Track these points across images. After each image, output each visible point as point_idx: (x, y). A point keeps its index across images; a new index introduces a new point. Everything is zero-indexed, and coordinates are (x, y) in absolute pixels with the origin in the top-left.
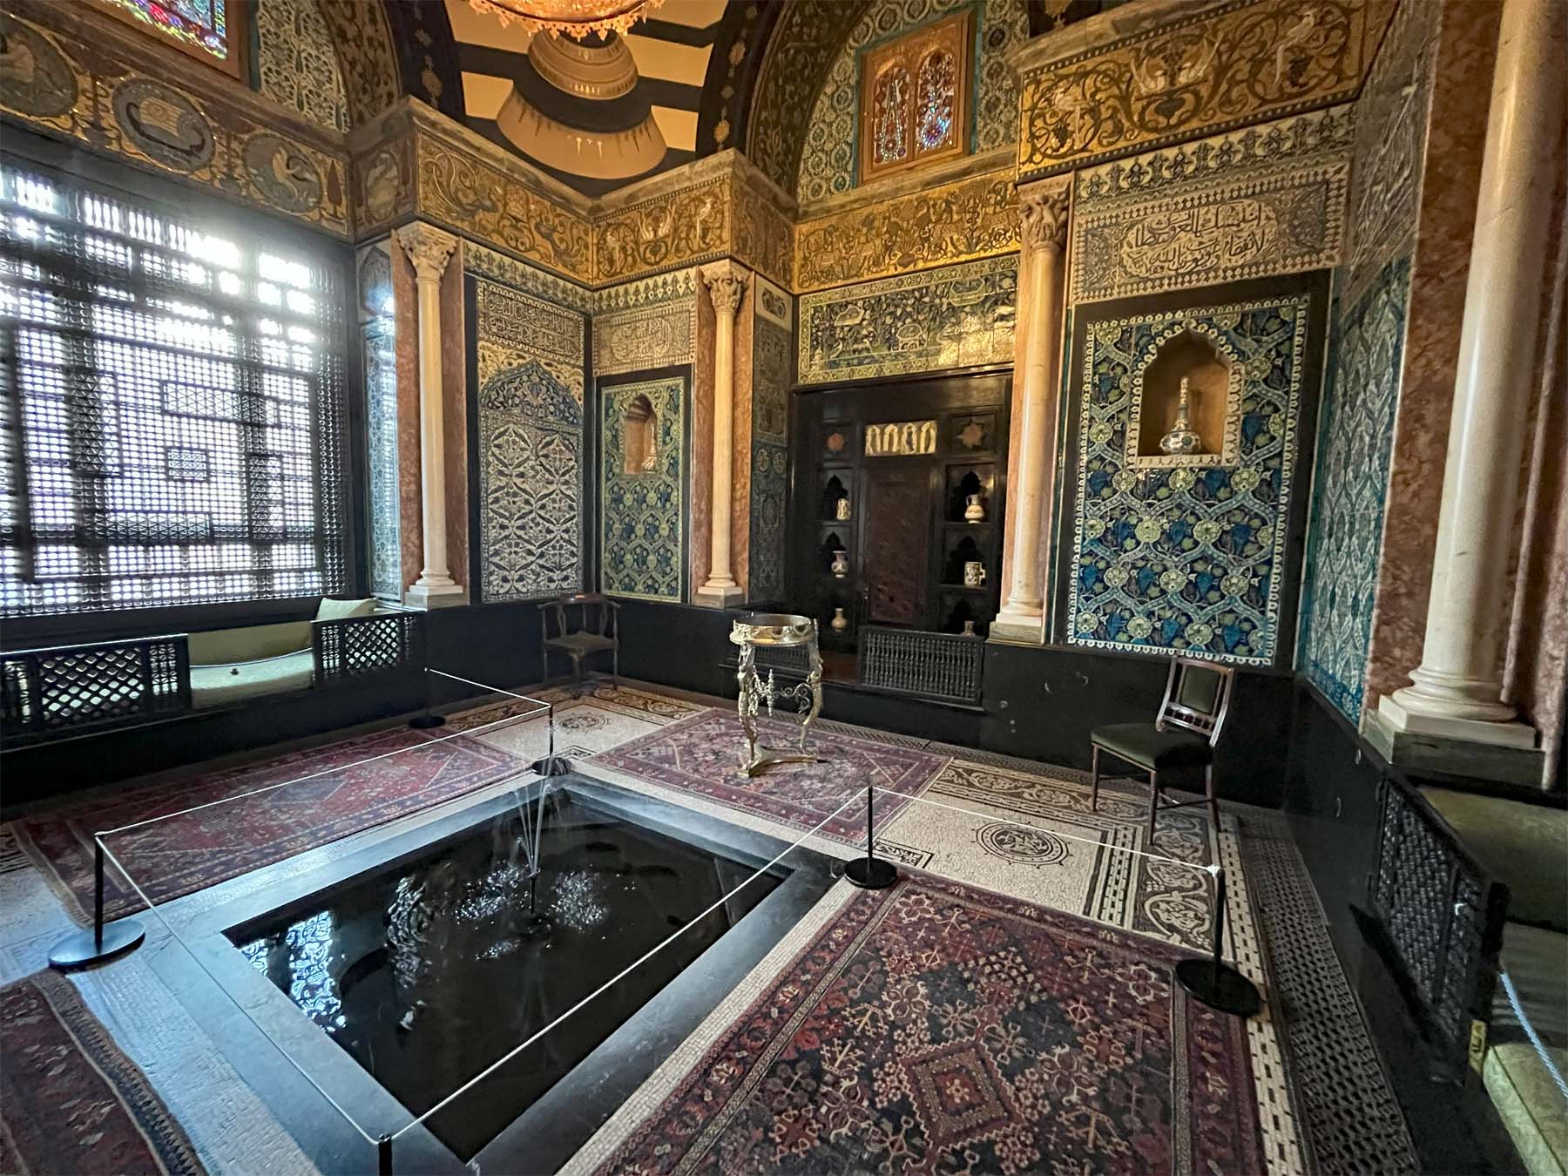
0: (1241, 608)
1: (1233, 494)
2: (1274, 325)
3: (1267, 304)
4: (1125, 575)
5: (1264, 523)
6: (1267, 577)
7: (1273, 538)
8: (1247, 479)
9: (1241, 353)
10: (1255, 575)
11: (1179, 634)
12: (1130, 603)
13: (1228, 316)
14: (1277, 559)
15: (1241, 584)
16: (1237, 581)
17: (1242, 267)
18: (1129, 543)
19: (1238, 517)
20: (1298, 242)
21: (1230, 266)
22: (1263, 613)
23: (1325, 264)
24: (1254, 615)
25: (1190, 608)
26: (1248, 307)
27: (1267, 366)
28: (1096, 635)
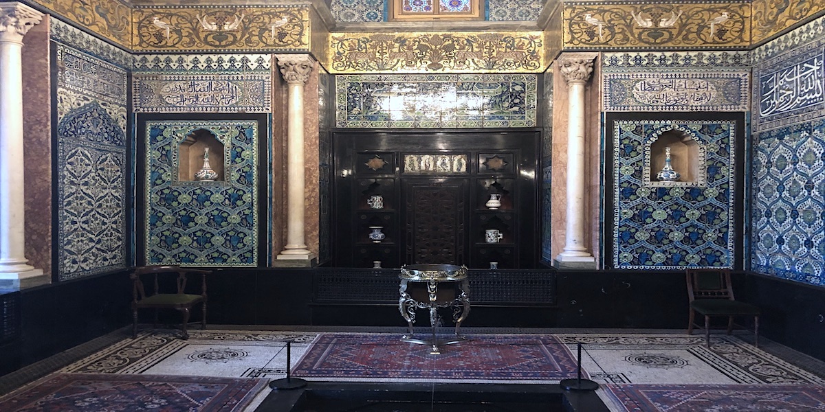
0: (714, 246)
1: (705, 198)
2: (719, 131)
3: (715, 122)
4: (648, 235)
5: (723, 210)
6: (727, 232)
7: (727, 216)
8: (712, 193)
9: (704, 141)
10: (720, 232)
11: (682, 259)
12: (652, 247)
13: (696, 126)
14: (730, 225)
15: (713, 236)
16: (711, 235)
17: (701, 106)
18: (648, 220)
19: (709, 208)
20: (728, 100)
21: (695, 105)
22: (726, 248)
23: (741, 110)
24: (722, 249)
25: (687, 247)
26: (705, 123)
27: (717, 147)
28: (632, 263)
